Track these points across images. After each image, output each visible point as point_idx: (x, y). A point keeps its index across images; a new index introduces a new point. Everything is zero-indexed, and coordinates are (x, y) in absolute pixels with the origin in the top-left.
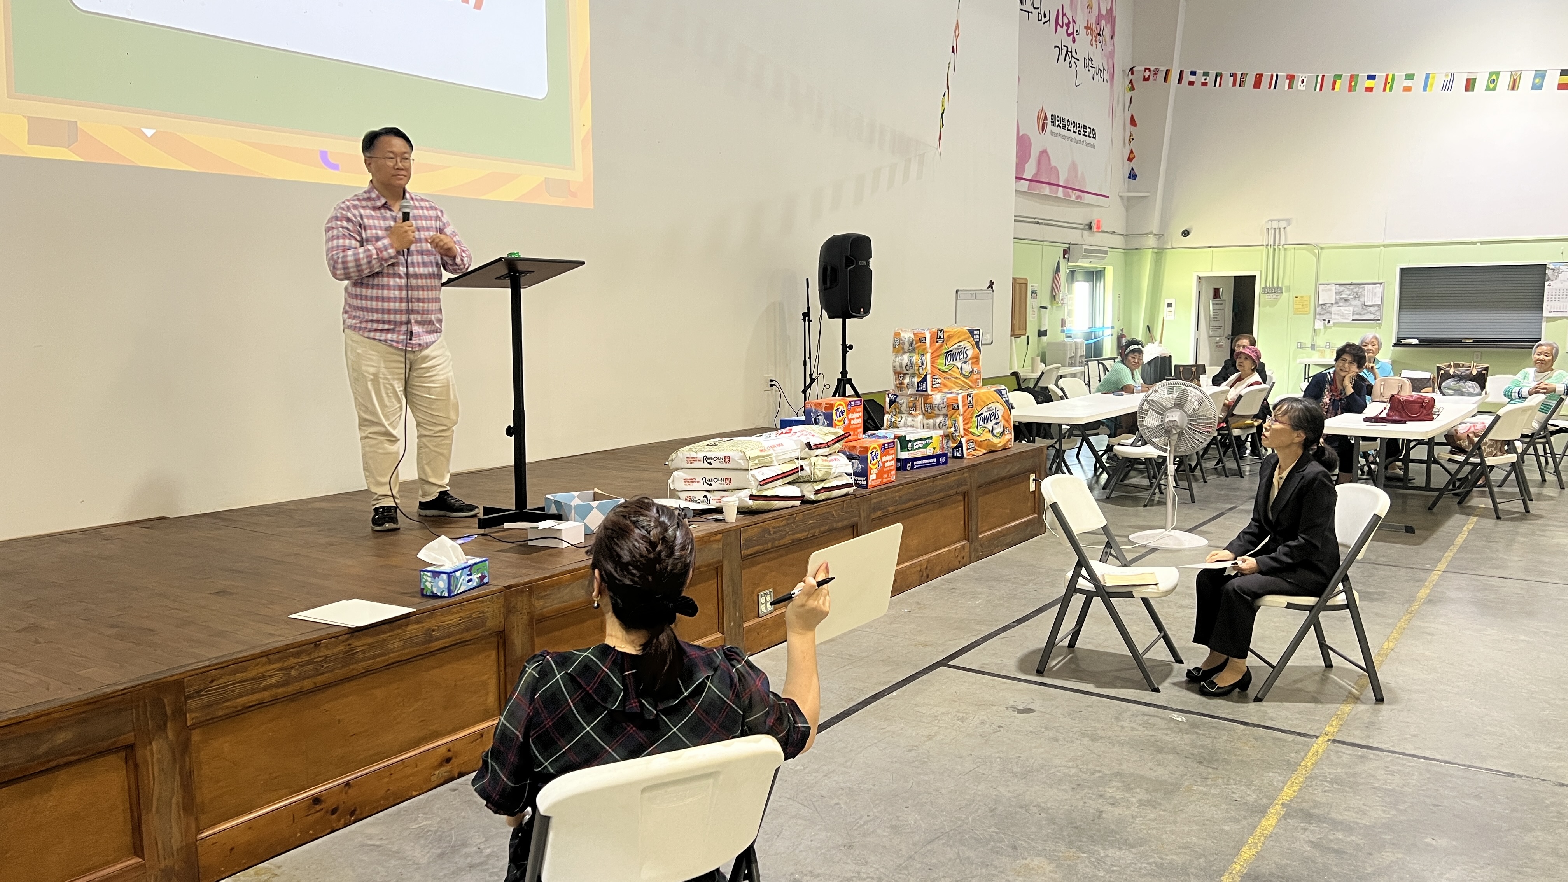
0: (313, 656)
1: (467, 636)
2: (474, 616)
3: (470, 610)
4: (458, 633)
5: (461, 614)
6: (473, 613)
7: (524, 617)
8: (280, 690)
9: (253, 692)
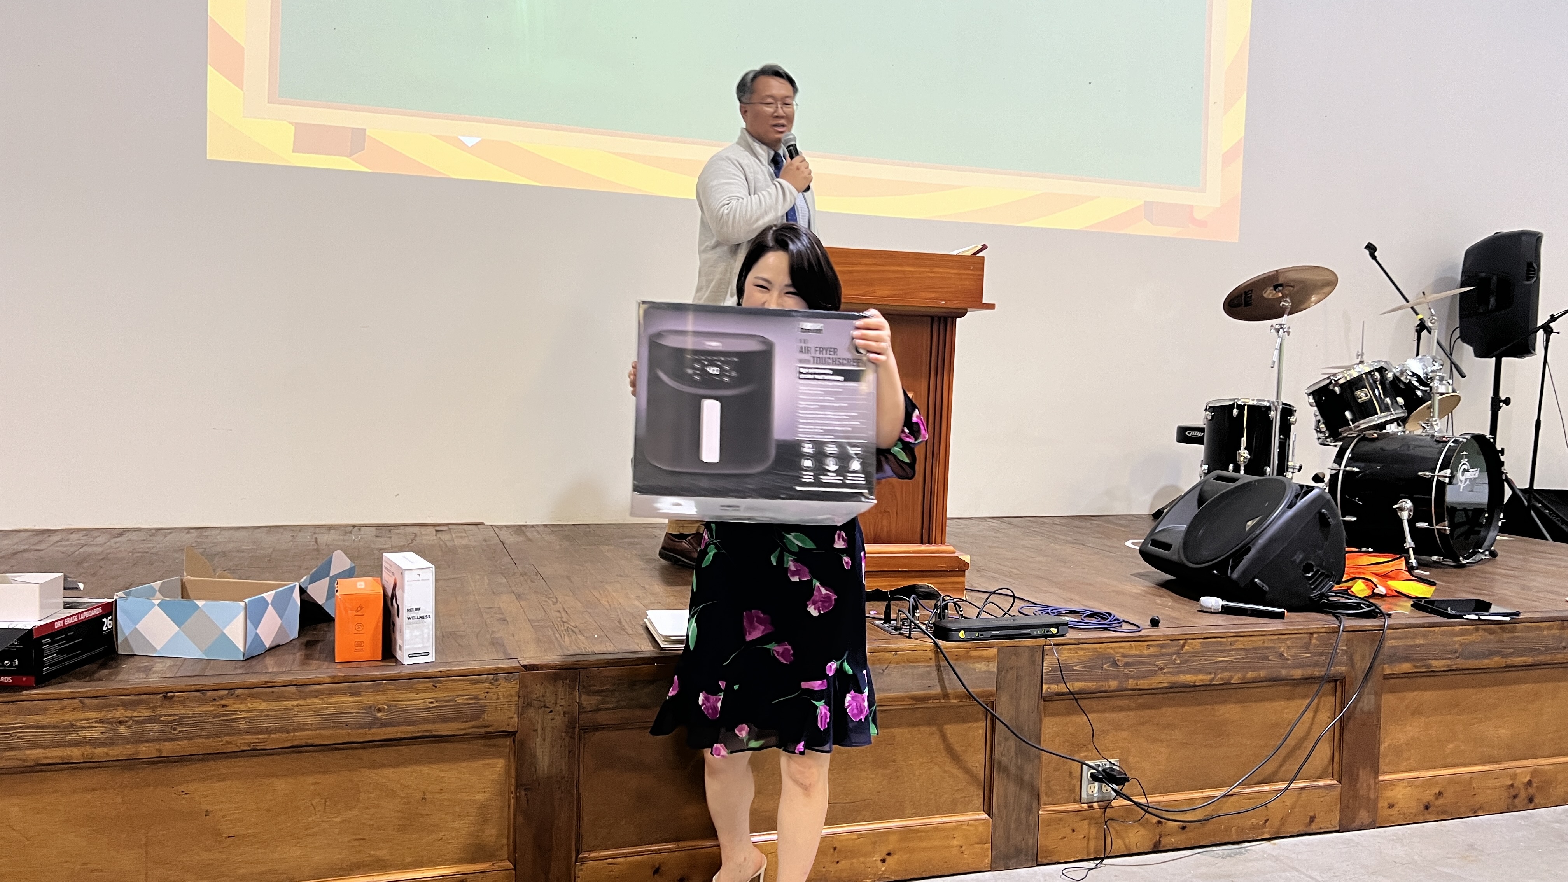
0: (159, 711)
1: (444, 729)
2: (459, 700)
3: (452, 690)
4: (426, 721)
5: (432, 695)
6: (458, 696)
7: (557, 718)
8: (100, 751)
9: (55, 744)
